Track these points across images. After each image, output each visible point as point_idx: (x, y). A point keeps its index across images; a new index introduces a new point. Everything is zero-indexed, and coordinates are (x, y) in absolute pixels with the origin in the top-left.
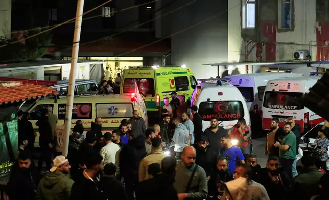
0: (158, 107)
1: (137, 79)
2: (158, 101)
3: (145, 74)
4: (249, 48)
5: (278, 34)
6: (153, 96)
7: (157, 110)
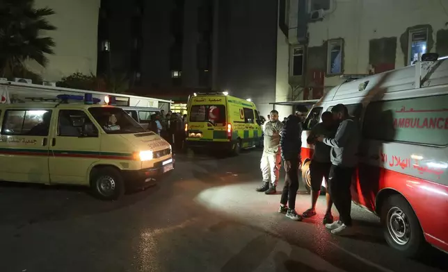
0: (229, 138)
1: (205, 106)
2: (229, 131)
3: (215, 100)
4: (296, 93)
5: (326, 79)
6: (224, 125)
7: (229, 140)
